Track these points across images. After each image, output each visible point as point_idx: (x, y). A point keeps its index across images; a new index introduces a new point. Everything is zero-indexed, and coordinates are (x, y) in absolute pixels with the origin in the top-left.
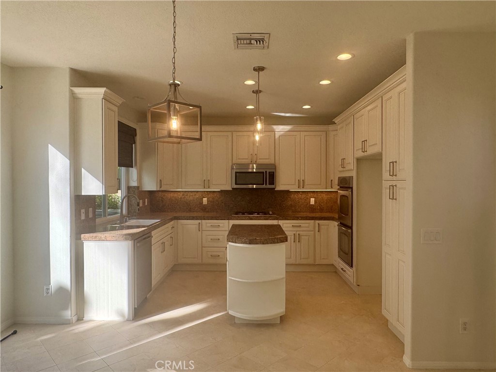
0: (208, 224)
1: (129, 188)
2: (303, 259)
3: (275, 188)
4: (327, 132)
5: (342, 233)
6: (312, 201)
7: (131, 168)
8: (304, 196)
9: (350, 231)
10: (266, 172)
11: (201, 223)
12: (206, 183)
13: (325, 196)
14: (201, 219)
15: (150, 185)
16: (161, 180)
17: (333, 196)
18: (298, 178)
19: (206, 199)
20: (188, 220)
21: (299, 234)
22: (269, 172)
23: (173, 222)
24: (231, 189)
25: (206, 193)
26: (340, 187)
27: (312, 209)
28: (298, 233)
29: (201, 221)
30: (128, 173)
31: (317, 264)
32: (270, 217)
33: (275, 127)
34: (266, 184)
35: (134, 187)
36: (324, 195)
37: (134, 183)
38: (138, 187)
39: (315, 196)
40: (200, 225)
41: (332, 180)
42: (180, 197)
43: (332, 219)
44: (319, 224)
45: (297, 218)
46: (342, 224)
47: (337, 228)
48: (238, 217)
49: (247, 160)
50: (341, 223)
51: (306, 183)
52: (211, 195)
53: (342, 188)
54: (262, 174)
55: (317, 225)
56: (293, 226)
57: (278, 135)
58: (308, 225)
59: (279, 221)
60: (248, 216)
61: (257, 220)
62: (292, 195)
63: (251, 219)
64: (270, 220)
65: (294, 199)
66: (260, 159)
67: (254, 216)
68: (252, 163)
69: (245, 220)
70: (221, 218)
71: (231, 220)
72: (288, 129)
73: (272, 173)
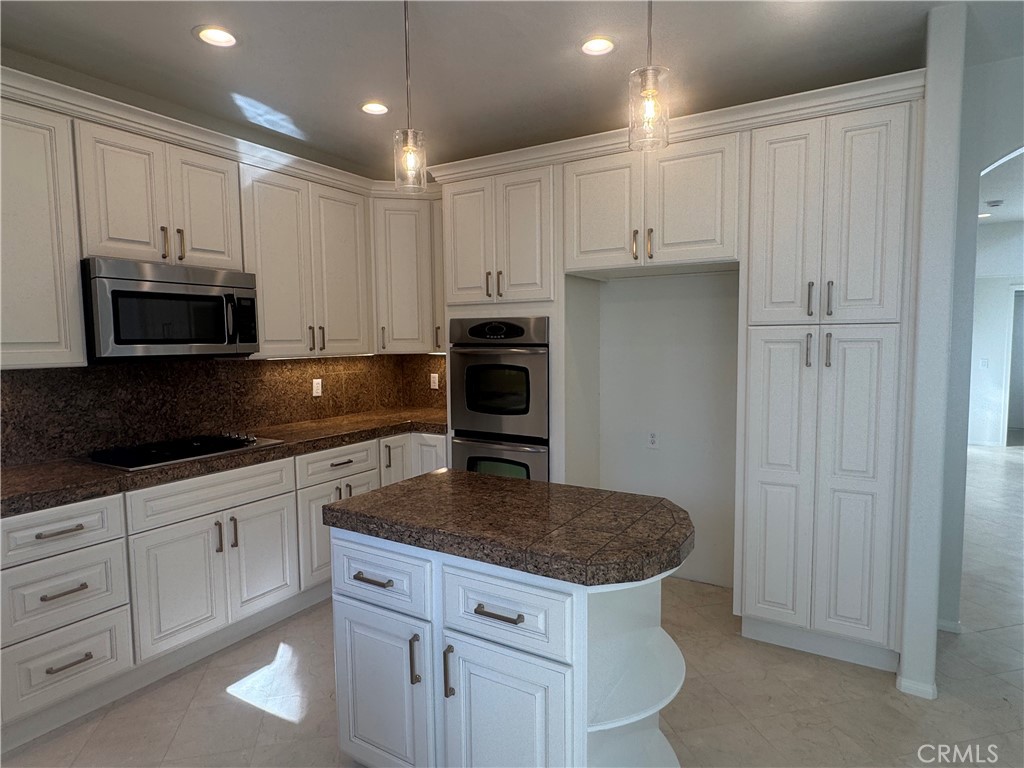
4: (367, 199)
6: (317, 387)
8: (296, 373)
10: (228, 296)
13: (342, 372)
18: (308, 322)
21: (348, 486)
22: (248, 300)
27: (318, 409)
28: (345, 481)
34: (231, 342)
39: (323, 371)
49: (147, 249)
55: (383, 451)
56: (332, 465)
57: (249, 176)
58: (365, 453)
59: (297, 458)
60: (199, 461)
61: (232, 468)
62: (268, 374)
63: (211, 470)
64: (273, 459)
65: (273, 384)
66: (194, 249)
67: (219, 458)
68: (167, 260)
69: (188, 477)
70: (85, 493)
71: (136, 488)
72: (281, 166)
73: (248, 303)
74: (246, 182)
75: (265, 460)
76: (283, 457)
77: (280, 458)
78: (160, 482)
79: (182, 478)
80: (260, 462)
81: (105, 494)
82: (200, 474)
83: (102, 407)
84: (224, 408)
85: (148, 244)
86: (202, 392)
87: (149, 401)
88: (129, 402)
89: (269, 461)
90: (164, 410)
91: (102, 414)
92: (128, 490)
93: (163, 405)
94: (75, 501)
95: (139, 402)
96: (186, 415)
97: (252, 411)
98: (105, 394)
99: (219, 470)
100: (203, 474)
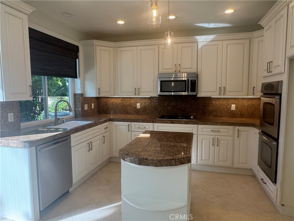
0: (136, 126)
1: (75, 95)
2: (221, 161)
3: (196, 95)
4: (252, 40)
5: (264, 142)
6: (233, 107)
7: (76, 79)
8: (225, 102)
9: (275, 143)
10: (188, 80)
11: (130, 124)
12: (137, 90)
13: (246, 103)
14: (130, 122)
15: (91, 93)
16: (99, 88)
17: (254, 102)
18: (219, 85)
19: (139, 104)
20: (120, 121)
21: (218, 139)
22: (191, 80)
23: (107, 123)
24: (158, 96)
25: (139, 99)
26: (264, 94)
27: (233, 114)
28: (217, 137)
29: (130, 123)
30: (74, 83)
31: (235, 167)
32: (190, 121)
33: (198, 38)
34: (188, 92)
35: (79, 94)
36: (246, 101)
37: (79, 91)
38: (82, 95)
39: (236, 102)
40: (130, 126)
41: (254, 87)
42: (119, 102)
43: (253, 125)
44: (238, 130)
45: (217, 124)
46: (264, 133)
47: (257, 136)
48: (161, 120)
49: (171, 70)
50: (262, 131)
51: (227, 90)
52: (143, 101)
53: (265, 94)
54: (185, 82)
55: (236, 131)
56: (212, 131)
57: (200, 45)
58: (227, 130)
59: (199, 125)
60: (170, 120)
61: (178, 124)
62: (214, 101)
63: (173, 123)
64: (191, 124)
65: (215, 105)
66: (183, 68)
67: (175, 120)
68: (176, 72)
69: (167, 123)
70: (147, 121)
71: (156, 123)
72: (211, 39)
73: (194, 81)
74: (200, 47)
75: (188, 124)
76: (194, 124)
77: (193, 124)
78: (161, 123)
79: (166, 123)
80: (187, 124)
81: (150, 122)
82: (170, 123)
83: (169, 106)
84: (198, 110)
85: (172, 69)
86: (193, 105)
87: (179, 106)
88: (175, 106)
89: (189, 124)
90: (183, 108)
91: (169, 108)
92: (154, 123)
93: (182, 107)
94: (145, 122)
95: (177, 106)
96: (188, 110)
97: (208, 112)
98: (170, 103)
99: (175, 123)
100: (171, 123)
